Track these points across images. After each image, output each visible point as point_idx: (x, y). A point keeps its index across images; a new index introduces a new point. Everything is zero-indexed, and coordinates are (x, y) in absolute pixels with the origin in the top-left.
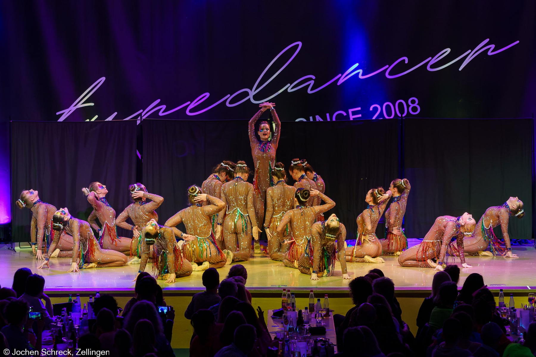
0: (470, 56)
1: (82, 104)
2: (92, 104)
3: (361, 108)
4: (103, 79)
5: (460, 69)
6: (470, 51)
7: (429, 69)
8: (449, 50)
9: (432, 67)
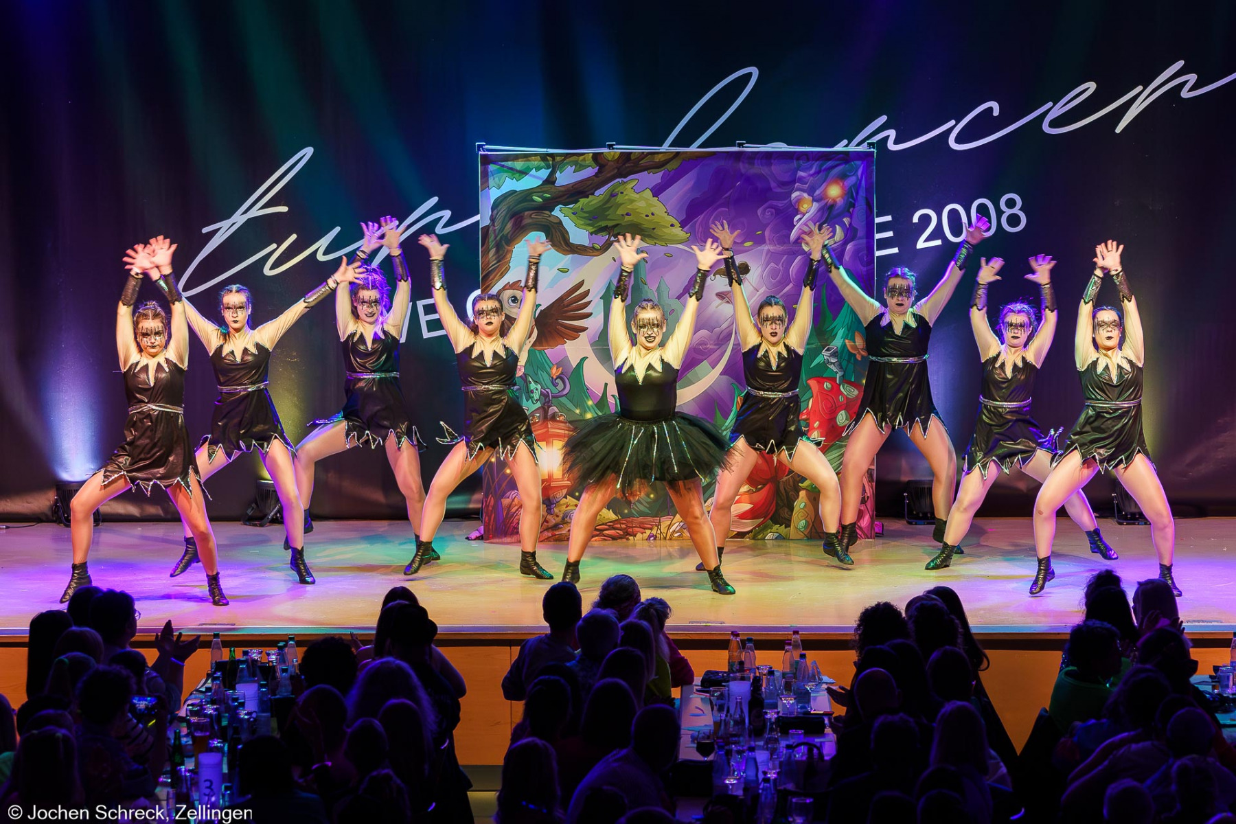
0: (1140, 100)
1: (259, 209)
2: (284, 209)
3: (892, 218)
4: (308, 152)
5: (1118, 130)
6: (1140, 88)
7: (1046, 129)
8: (1092, 86)
9: (1053, 124)
